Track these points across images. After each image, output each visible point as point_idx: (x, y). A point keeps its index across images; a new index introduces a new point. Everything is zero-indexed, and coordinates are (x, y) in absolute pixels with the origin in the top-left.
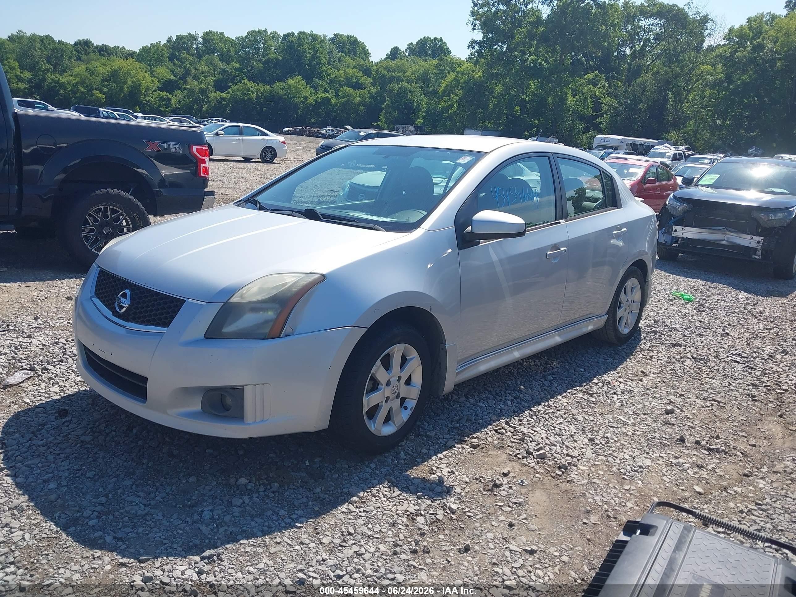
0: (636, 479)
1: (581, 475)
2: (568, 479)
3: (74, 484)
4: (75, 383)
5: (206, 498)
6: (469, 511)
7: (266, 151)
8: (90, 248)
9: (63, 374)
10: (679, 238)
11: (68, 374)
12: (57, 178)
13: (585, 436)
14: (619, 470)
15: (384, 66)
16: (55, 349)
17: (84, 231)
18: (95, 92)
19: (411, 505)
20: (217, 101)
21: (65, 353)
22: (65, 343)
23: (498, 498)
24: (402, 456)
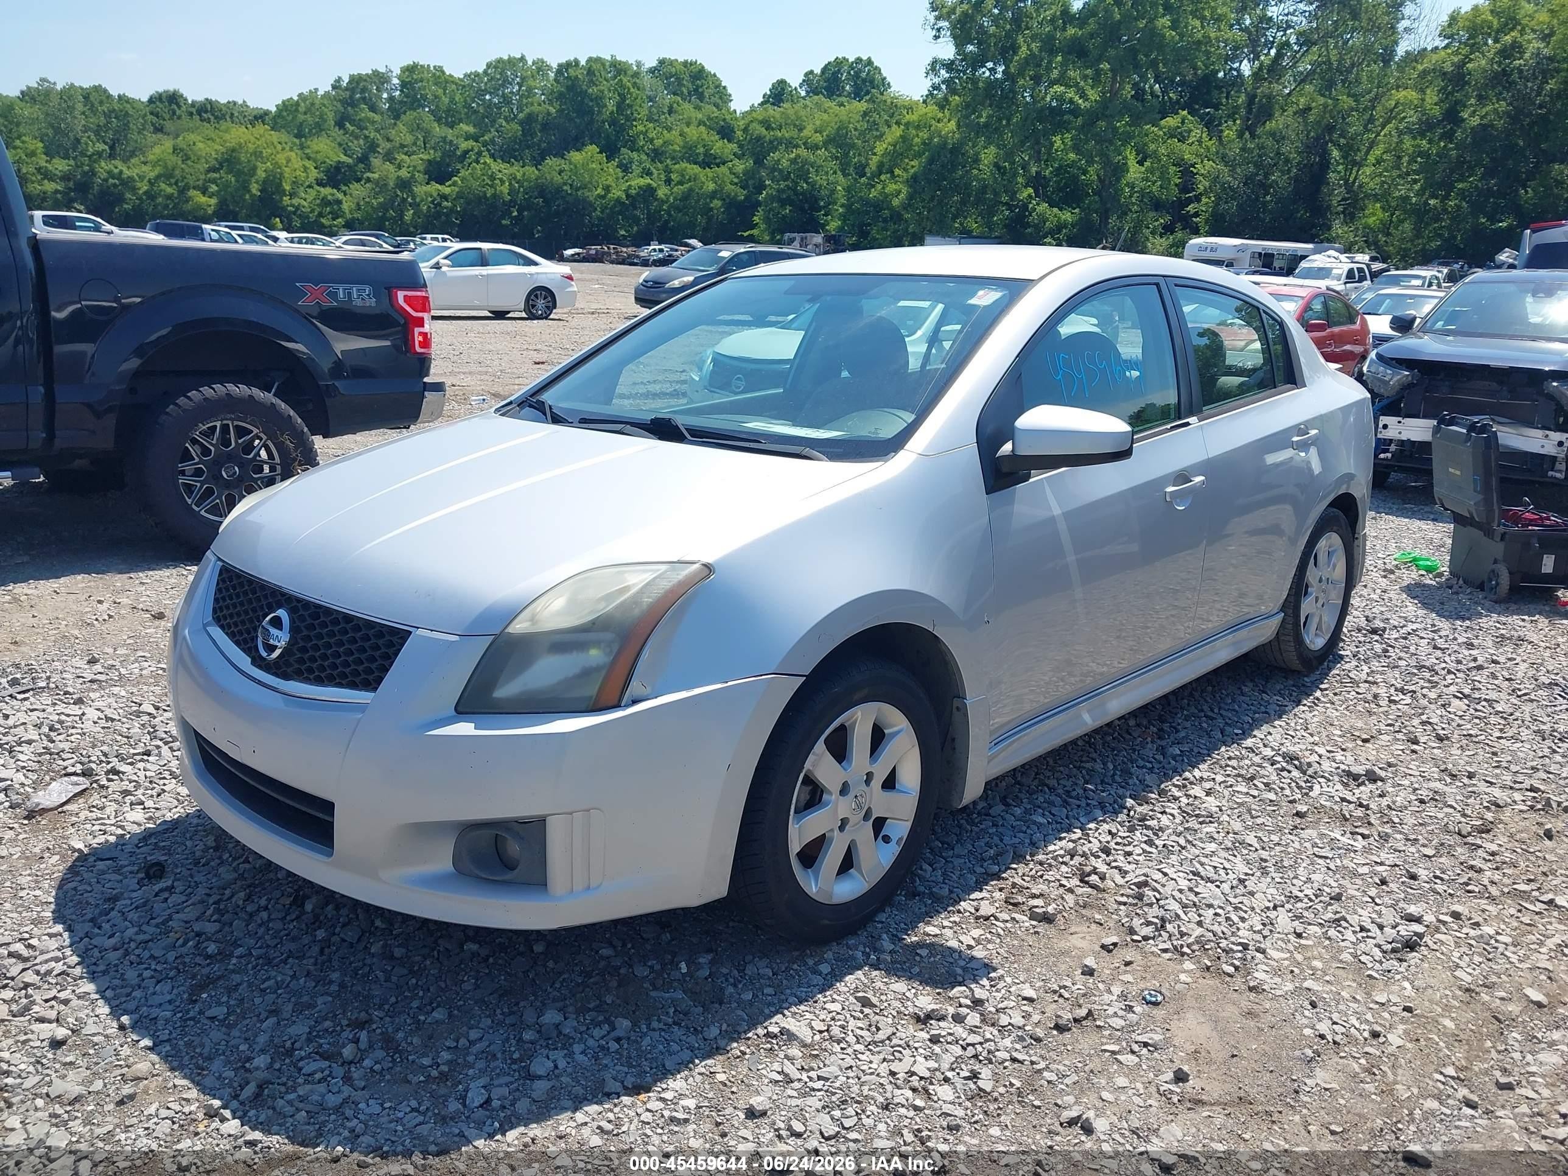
0: (1398, 977)
1: (1277, 972)
2: (1252, 984)
3: (186, 1034)
4: (178, 800)
5: (471, 1059)
6: (1047, 1068)
7: (536, 296)
8: (197, 509)
9: (151, 782)
10: (1391, 440)
11: (162, 782)
12: (125, 366)
13: (1269, 880)
14: (1355, 956)
15: (760, 118)
16: (134, 727)
17: (183, 473)
18: (192, 193)
19: (918, 1058)
20: (432, 202)
21: (153, 735)
22: (154, 711)
23: (1106, 1033)
24: (884, 943)
